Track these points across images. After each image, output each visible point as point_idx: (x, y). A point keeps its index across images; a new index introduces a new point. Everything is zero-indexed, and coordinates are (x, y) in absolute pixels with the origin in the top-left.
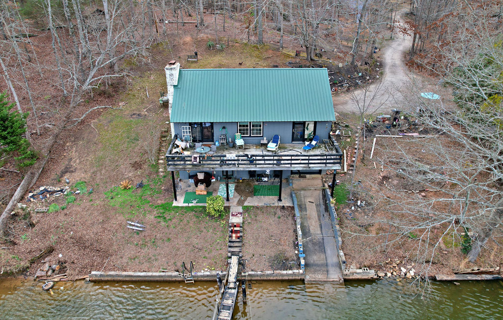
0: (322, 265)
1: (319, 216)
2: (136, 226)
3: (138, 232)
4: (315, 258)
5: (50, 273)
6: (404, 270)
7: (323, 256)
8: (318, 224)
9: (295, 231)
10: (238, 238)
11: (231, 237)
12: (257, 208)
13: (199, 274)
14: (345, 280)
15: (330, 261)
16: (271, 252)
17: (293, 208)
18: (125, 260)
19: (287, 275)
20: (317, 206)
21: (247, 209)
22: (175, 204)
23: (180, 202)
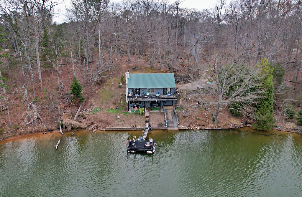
0: (173, 126)
1: (172, 116)
2: (118, 117)
3: (119, 118)
4: (170, 125)
5: (93, 129)
6: (196, 127)
7: (173, 124)
8: (172, 117)
9: (165, 118)
10: (148, 119)
11: (146, 119)
12: (153, 113)
13: (137, 127)
14: (179, 130)
15: (175, 125)
16: (157, 123)
17: (164, 113)
18: (115, 125)
19: (162, 128)
20: (171, 113)
21: (150, 113)
22: (128, 112)
23: (130, 112)
